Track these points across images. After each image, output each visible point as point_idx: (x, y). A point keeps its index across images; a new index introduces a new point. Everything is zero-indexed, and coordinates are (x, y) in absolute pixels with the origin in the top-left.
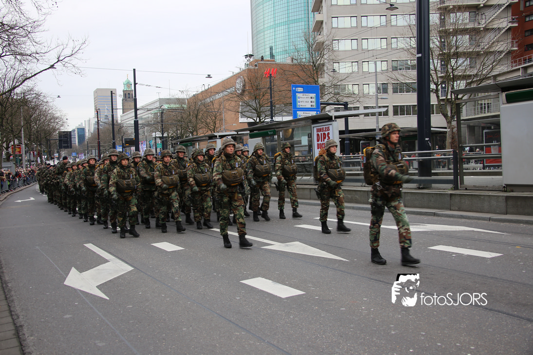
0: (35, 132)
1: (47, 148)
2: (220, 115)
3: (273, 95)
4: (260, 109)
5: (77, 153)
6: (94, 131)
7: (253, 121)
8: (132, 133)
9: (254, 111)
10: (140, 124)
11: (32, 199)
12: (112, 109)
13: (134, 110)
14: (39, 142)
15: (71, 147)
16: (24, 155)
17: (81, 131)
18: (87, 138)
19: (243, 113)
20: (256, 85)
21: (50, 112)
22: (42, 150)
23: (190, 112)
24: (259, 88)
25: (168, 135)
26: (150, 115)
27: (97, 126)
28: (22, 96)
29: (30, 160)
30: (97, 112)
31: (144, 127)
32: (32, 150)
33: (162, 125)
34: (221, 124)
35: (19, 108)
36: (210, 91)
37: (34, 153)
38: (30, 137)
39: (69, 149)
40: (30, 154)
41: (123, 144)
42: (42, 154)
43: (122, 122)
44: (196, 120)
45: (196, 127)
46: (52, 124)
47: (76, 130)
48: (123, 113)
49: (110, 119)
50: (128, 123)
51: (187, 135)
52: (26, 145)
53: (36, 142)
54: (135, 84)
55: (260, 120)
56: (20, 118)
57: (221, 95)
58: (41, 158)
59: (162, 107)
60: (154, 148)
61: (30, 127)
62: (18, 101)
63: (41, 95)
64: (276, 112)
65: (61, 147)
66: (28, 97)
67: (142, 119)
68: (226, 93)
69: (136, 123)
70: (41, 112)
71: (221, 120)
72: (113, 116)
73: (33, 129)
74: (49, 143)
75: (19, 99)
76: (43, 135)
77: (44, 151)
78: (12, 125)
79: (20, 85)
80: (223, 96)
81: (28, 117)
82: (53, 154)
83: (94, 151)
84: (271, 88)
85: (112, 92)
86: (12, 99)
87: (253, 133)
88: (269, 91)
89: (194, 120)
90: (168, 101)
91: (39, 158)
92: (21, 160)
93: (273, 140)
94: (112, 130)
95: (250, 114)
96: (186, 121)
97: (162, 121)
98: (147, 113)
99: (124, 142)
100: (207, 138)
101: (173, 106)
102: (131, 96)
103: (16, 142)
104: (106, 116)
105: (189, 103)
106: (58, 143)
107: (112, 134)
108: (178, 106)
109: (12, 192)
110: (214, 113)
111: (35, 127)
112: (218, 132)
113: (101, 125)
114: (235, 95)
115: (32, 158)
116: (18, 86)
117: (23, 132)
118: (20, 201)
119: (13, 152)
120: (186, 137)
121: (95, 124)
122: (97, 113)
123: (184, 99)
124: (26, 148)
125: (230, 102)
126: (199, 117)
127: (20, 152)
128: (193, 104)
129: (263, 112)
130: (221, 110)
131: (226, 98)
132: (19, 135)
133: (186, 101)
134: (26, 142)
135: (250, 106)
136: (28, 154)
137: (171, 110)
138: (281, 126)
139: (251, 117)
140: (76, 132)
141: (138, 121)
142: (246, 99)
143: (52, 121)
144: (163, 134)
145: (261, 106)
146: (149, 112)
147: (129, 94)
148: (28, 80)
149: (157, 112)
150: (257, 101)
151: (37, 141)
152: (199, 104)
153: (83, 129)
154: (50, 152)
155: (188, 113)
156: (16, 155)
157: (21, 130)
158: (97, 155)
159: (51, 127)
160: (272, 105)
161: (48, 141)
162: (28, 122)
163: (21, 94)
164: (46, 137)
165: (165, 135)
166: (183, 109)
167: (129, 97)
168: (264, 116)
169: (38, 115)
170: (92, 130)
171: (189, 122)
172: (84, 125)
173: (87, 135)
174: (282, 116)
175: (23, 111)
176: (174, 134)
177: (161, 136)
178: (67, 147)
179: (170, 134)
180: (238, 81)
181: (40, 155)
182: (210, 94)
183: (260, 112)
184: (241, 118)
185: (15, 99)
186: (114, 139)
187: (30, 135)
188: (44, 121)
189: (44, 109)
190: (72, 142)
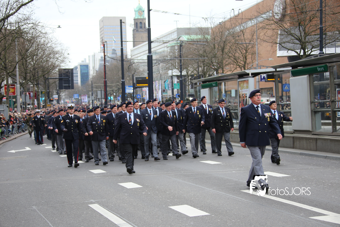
0: (32, 70)
1: (45, 88)
2: (252, 47)
3: (324, 19)
4: (305, 38)
5: (80, 95)
6: (100, 68)
7: (295, 54)
8: (144, 71)
9: (297, 42)
10: (154, 60)
11: (28, 149)
12: (122, 42)
13: (147, 42)
14: (36, 81)
15: (73, 88)
16: (19, 97)
17: (85, 68)
18: (91, 77)
19: (283, 45)
20: (301, 7)
21: (49, 45)
22: (40, 91)
23: (214, 45)
24: (304, 10)
25: (187, 73)
26: (166, 49)
27: (103, 62)
28: (17, 26)
29: (26, 102)
30: (104, 45)
31: (159, 64)
32: (28, 90)
33: (181, 60)
34: (253, 59)
35: (13, 41)
36: (240, 16)
37: (29, 94)
38: (26, 76)
39: (70, 90)
40: (26, 96)
41: (134, 84)
42: (39, 95)
43: (133, 57)
44: (222, 55)
45: (222, 63)
46: (51, 60)
47: (79, 67)
48: (134, 46)
49: (119, 53)
50: (139, 58)
51: (211, 73)
52: (21, 84)
53: (32, 81)
54: (149, 10)
55: (305, 52)
56: (15, 53)
57: (254, 22)
58: (38, 100)
59: (181, 39)
60: (170, 89)
61: (26, 64)
62: (13, 32)
63: (39, 24)
64: (327, 41)
65: (61, 87)
66: (24, 27)
67: (156, 53)
68: (260, 19)
69: (150, 58)
70: (38, 45)
71: (253, 54)
72: (122, 50)
73: (30, 66)
74: (47, 82)
75: (14, 30)
76: (40, 73)
77: (42, 92)
78: (5, 61)
79: (15, 13)
80: (257, 24)
81: (24, 51)
82: (52, 95)
83: (99, 92)
84: (321, 10)
85: (121, 20)
86: (6, 29)
87: (296, 69)
88: (318, 14)
89: (219, 54)
90: (188, 31)
91: (36, 100)
92: (15, 102)
93: (322, 78)
94: (120, 67)
95: (292, 45)
96: (209, 56)
97: (180, 56)
98: (163, 46)
99: (135, 82)
100: (237, 77)
101: (194, 37)
102: (143, 26)
103: (10, 81)
104: (114, 50)
105: (213, 33)
106: (57, 82)
107: (120, 72)
108: (200, 37)
109: (5, 141)
110: (245, 45)
111: (32, 63)
112: (250, 69)
113: (108, 61)
114: (272, 22)
115: (28, 101)
116: (12, 14)
117: (17, 69)
118: (13, 151)
119: (6, 93)
120: (210, 75)
121: (101, 60)
122: (104, 47)
123: (207, 29)
124: (21, 89)
125: (265, 30)
126: (226, 50)
127: (14, 93)
128: (218, 34)
129: (310, 42)
130: (254, 41)
131: (261, 25)
132: (13, 73)
133: (210, 31)
134: (21, 81)
135: (291, 35)
136: (23, 96)
137: (192, 42)
138: (334, 60)
139: (292, 49)
140: (79, 70)
141: (152, 56)
142: (286, 27)
143: (52, 56)
144: (181, 72)
145: (306, 35)
146: (166, 45)
147: (141, 23)
148: (23, 7)
149: (174, 45)
150: (301, 28)
151: (34, 80)
152: (226, 33)
153: (87, 66)
154: (48, 93)
155: (213, 46)
156: (10, 97)
157: (15, 67)
158: (103, 97)
159: (50, 63)
160: (322, 32)
161: (46, 79)
162: (24, 57)
163: (16, 23)
164: (44, 76)
165: (184, 73)
166: (207, 41)
167: (141, 27)
168: (311, 47)
169: (36, 49)
170: (97, 67)
171: (214, 57)
172: (87, 62)
173: (92, 73)
174: (336, 47)
175: (19, 44)
176: (195, 72)
177: (179, 74)
178: (68, 88)
179: (190, 72)
180: (277, 3)
181: (36, 96)
182: (240, 21)
183: (305, 43)
184: (280, 50)
185: (9, 30)
186: (123, 78)
187: (26, 73)
188: (42, 56)
189: (42, 41)
190: (75, 82)
